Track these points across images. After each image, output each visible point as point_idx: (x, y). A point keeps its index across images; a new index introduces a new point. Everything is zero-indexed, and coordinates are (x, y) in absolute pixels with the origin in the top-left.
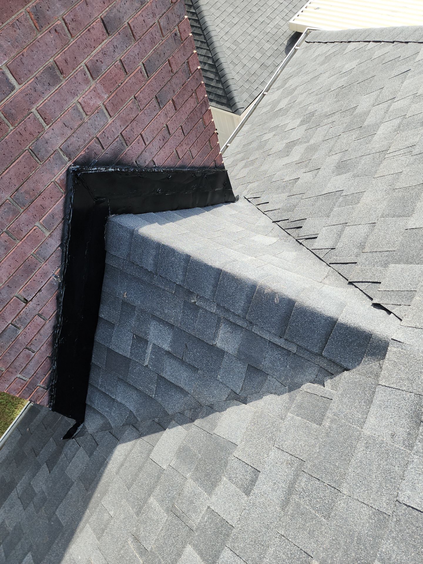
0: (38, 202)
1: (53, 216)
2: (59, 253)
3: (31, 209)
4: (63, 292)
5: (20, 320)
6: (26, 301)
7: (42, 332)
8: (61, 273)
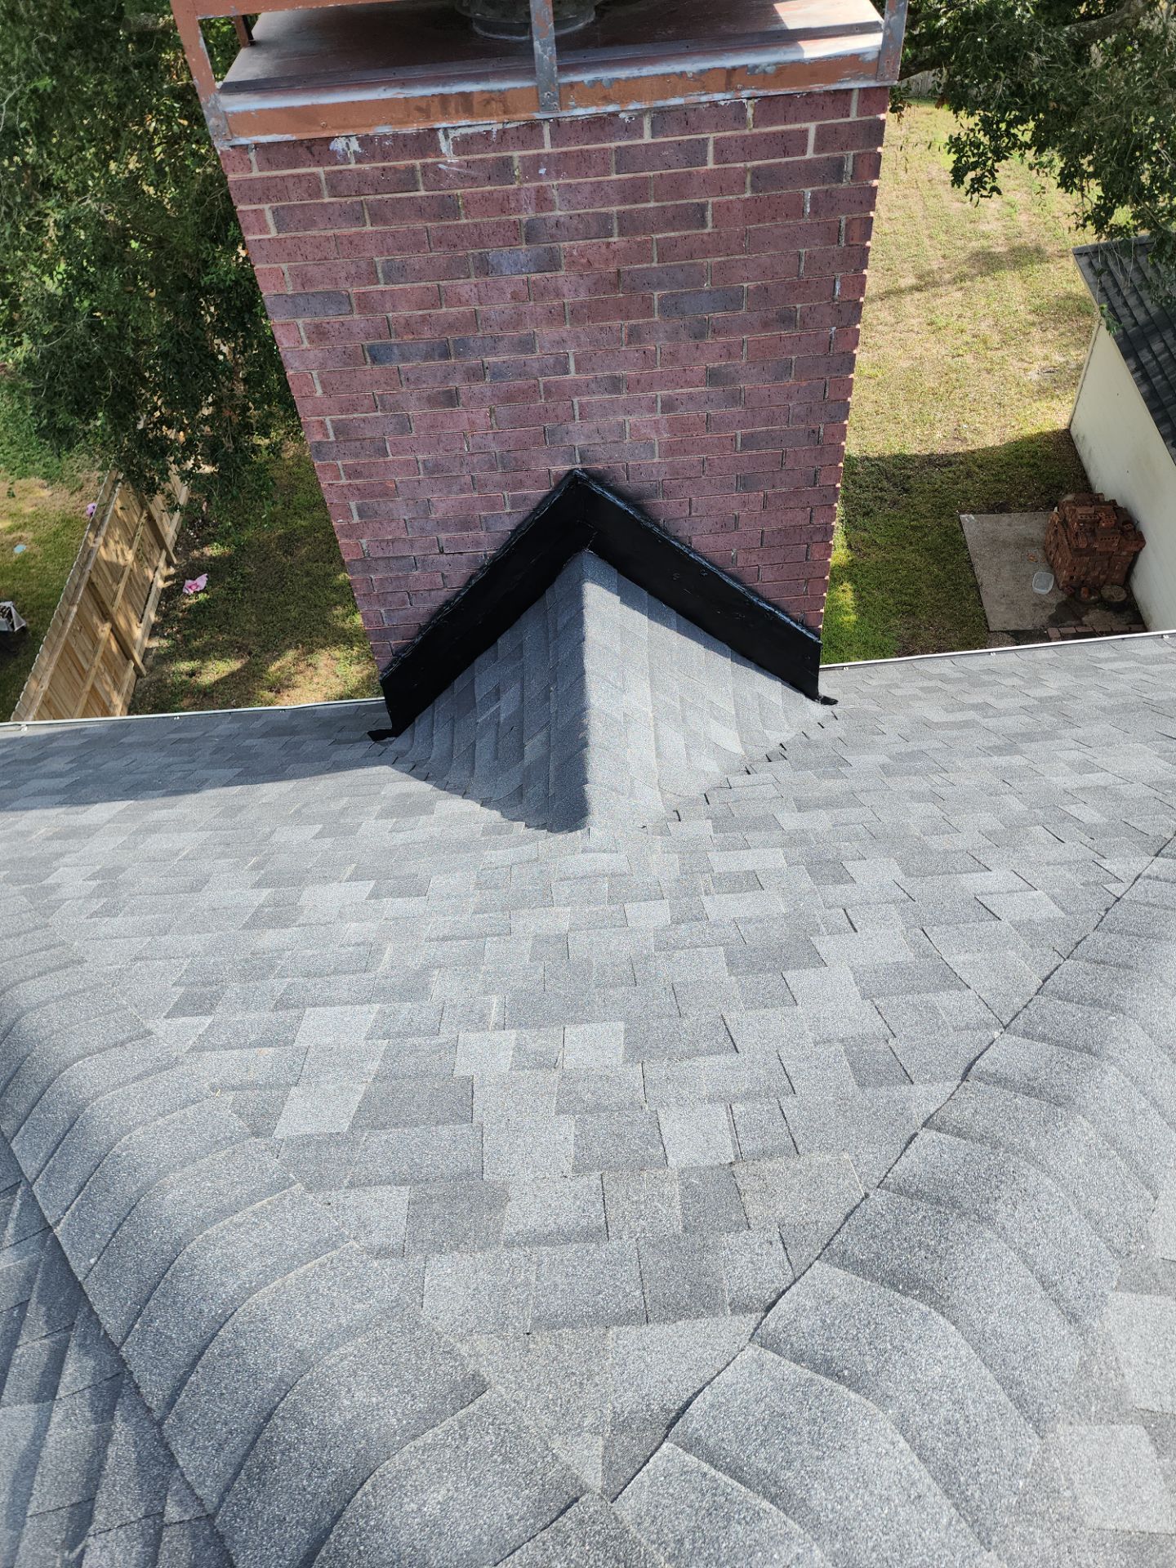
0: (520, 475)
1: (525, 498)
2: (506, 537)
3: (509, 476)
4: (480, 576)
5: (424, 561)
6: (442, 552)
7: (433, 593)
8: (493, 557)
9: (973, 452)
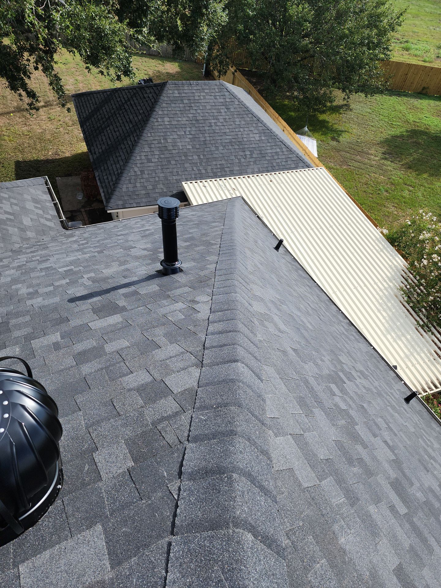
9: (61, 158)
